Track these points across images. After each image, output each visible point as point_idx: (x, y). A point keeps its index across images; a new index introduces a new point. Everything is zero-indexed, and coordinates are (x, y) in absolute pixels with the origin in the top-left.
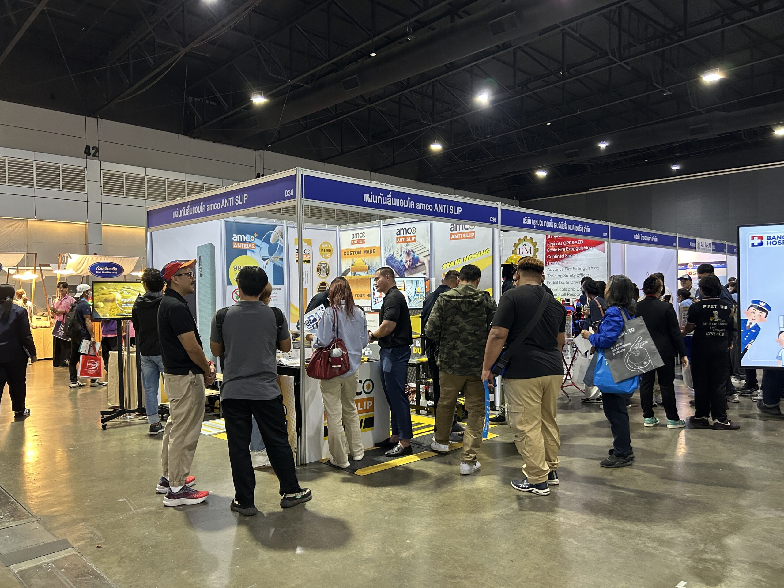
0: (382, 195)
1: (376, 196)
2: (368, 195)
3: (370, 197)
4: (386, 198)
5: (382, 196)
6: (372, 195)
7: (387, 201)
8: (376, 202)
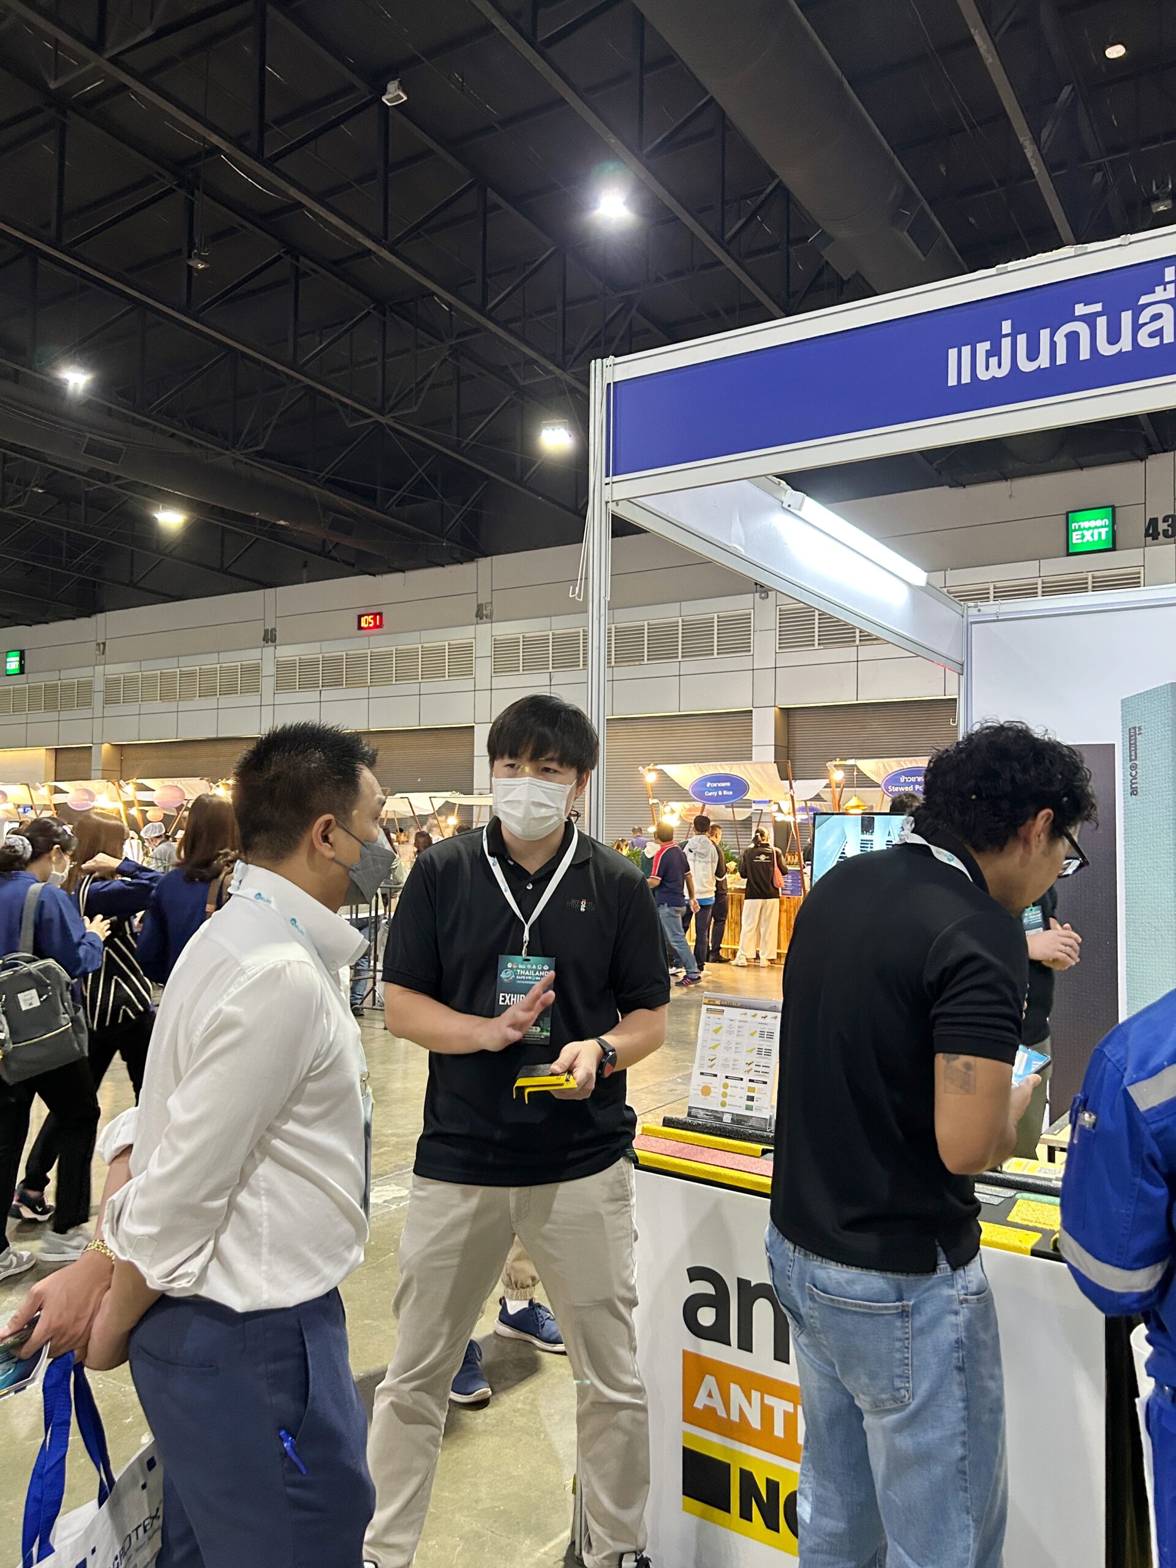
0: (1098, 307)
1: (1045, 334)
2: (983, 347)
3: (995, 352)
4: (1126, 317)
5: (1090, 320)
6: (1013, 336)
7: (1136, 327)
8: (1043, 361)
